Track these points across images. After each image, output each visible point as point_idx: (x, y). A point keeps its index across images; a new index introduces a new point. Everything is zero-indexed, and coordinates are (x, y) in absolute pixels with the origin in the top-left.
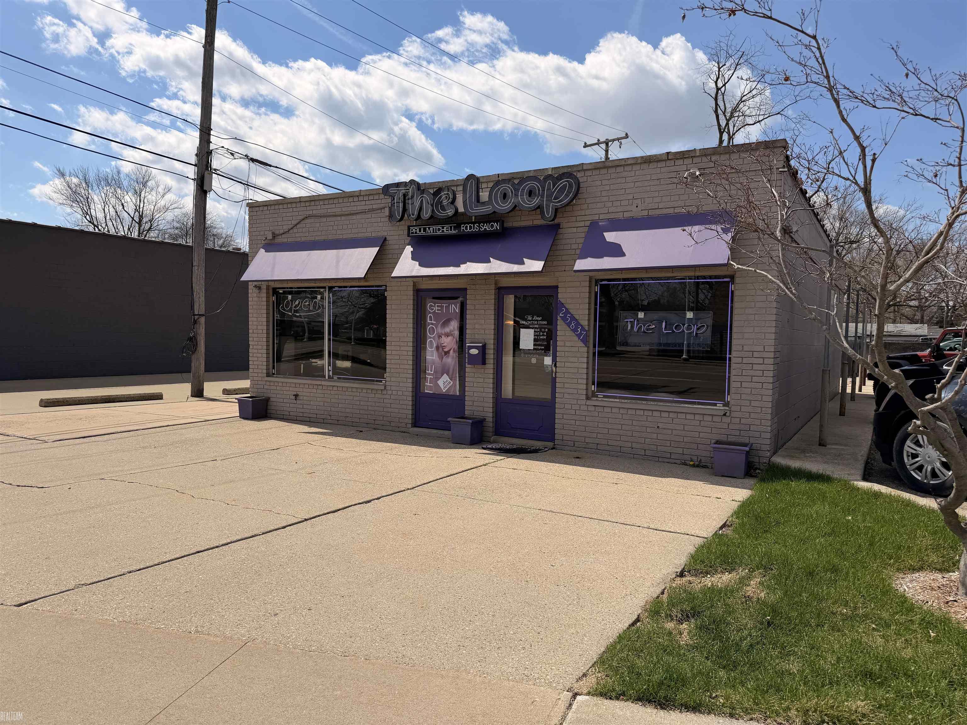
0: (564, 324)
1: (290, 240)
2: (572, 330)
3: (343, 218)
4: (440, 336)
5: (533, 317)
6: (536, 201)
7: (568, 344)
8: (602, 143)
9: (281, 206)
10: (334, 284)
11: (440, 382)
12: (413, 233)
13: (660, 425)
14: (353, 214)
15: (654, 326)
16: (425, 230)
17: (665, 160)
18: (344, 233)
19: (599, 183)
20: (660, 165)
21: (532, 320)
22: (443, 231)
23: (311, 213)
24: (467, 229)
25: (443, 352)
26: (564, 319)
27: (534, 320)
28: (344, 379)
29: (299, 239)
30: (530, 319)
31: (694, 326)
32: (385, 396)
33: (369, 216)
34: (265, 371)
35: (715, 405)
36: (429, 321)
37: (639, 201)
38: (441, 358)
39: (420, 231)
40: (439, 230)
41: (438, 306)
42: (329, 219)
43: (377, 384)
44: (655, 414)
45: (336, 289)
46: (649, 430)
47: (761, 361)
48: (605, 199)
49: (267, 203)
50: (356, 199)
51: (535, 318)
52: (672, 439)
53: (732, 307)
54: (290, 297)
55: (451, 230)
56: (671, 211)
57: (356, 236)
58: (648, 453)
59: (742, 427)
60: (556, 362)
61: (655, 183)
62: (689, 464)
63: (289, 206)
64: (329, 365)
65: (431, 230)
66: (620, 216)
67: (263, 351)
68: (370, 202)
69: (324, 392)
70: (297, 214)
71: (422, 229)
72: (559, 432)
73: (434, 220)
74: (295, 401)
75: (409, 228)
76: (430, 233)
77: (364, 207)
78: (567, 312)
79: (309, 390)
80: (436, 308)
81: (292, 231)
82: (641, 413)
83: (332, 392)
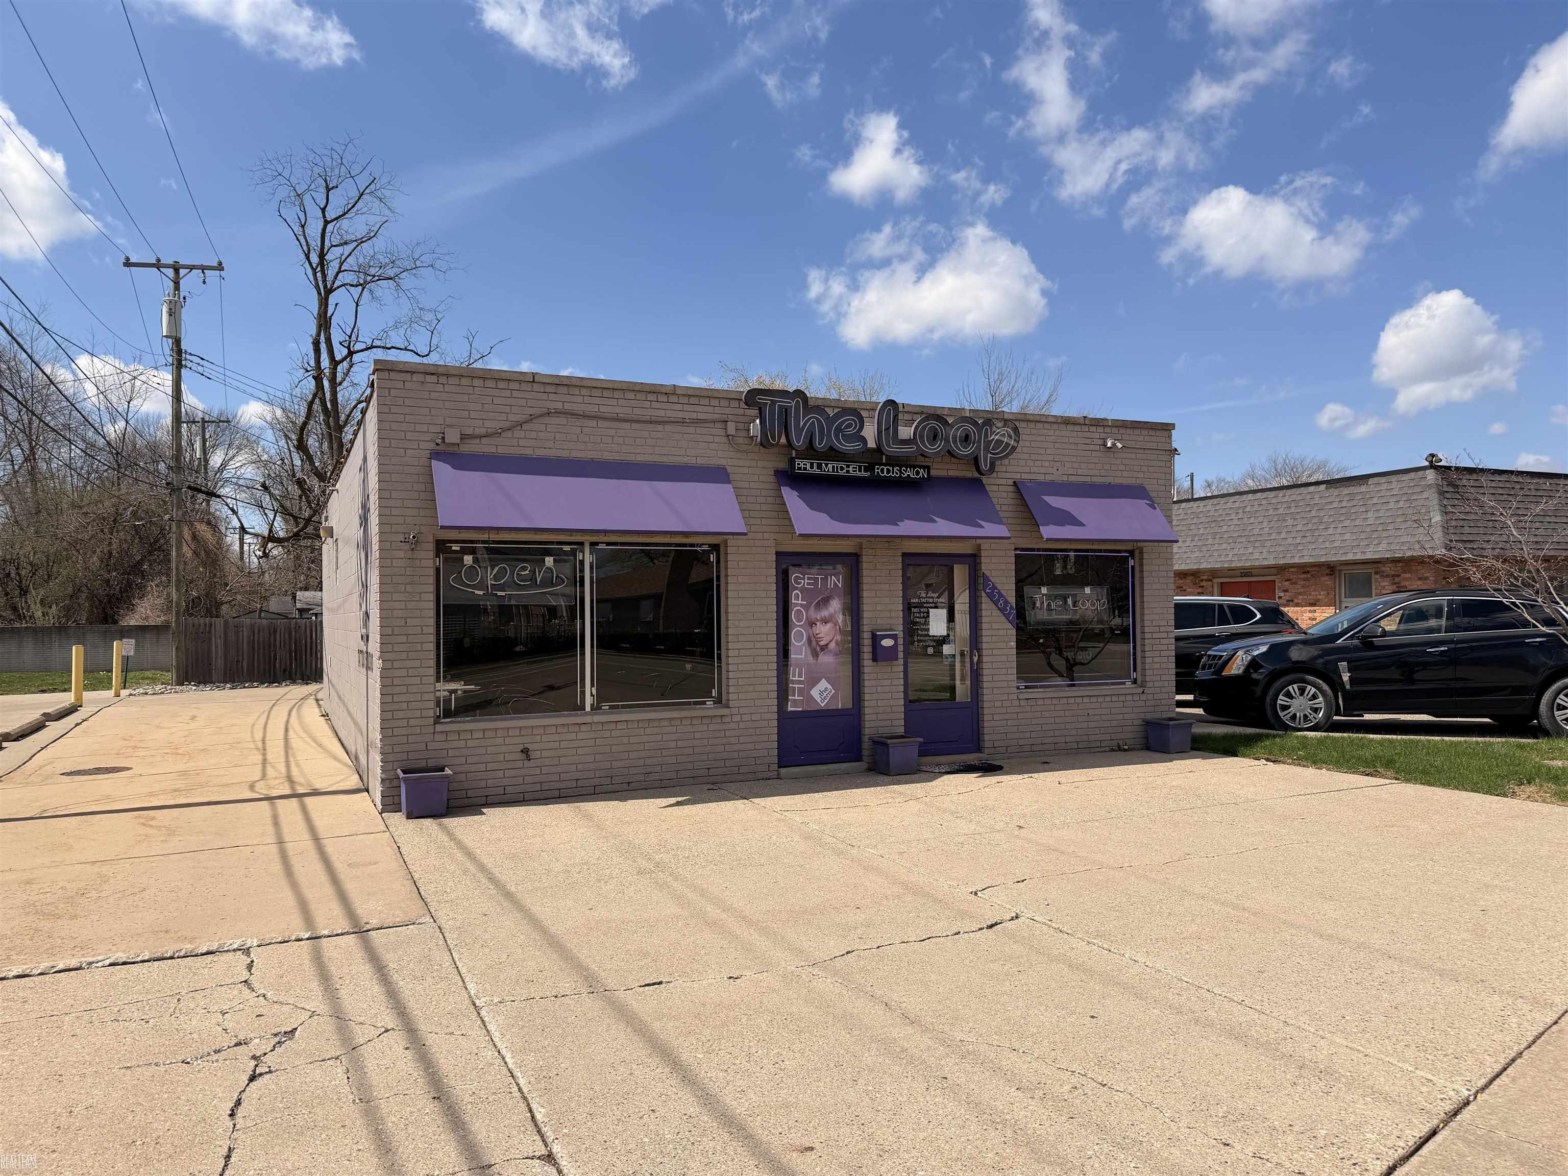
0: (989, 601)
1: (501, 450)
2: (999, 609)
4: (812, 624)
5: (927, 594)
7: (995, 626)
9: (476, 382)
10: (602, 538)
11: (815, 693)
12: (799, 469)
13: (1090, 712)
14: (656, 422)
15: (1061, 603)
16: (819, 466)
17: (1082, 424)
18: (638, 451)
20: (1077, 428)
21: (927, 597)
22: (848, 472)
23: (559, 406)
24: (882, 471)
25: (817, 648)
26: (990, 596)
27: (929, 597)
28: (623, 707)
29: (529, 452)
30: (924, 595)
31: (1097, 601)
32: (728, 726)
33: (691, 430)
35: (1124, 683)
36: (793, 601)
37: (1059, 464)
38: (815, 655)
39: (812, 466)
40: (842, 468)
41: (808, 579)
42: (602, 424)
43: (698, 709)
44: (1086, 700)
45: (609, 546)
46: (1080, 719)
48: (1026, 456)
49: (441, 370)
50: (663, 398)
51: (930, 594)
52: (1102, 726)
55: (860, 470)
56: (1088, 479)
57: (665, 459)
59: (1156, 703)
60: (979, 650)
61: (1072, 447)
62: (1120, 749)
63: (501, 385)
64: (592, 685)
65: (829, 468)
66: (1041, 478)
67: (422, 671)
68: (692, 408)
69: (593, 735)
70: (523, 403)
71: (815, 465)
72: (988, 738)
73: (833, 454)
74: (520, 764)
75: (792, 461)
76: (828, 471)
77: (681, 415)
78: (994, 587)
79: (557, 737)
80: (806, 581)
81: (509, 434)
82: (1073, 700)
83: (615, 733)
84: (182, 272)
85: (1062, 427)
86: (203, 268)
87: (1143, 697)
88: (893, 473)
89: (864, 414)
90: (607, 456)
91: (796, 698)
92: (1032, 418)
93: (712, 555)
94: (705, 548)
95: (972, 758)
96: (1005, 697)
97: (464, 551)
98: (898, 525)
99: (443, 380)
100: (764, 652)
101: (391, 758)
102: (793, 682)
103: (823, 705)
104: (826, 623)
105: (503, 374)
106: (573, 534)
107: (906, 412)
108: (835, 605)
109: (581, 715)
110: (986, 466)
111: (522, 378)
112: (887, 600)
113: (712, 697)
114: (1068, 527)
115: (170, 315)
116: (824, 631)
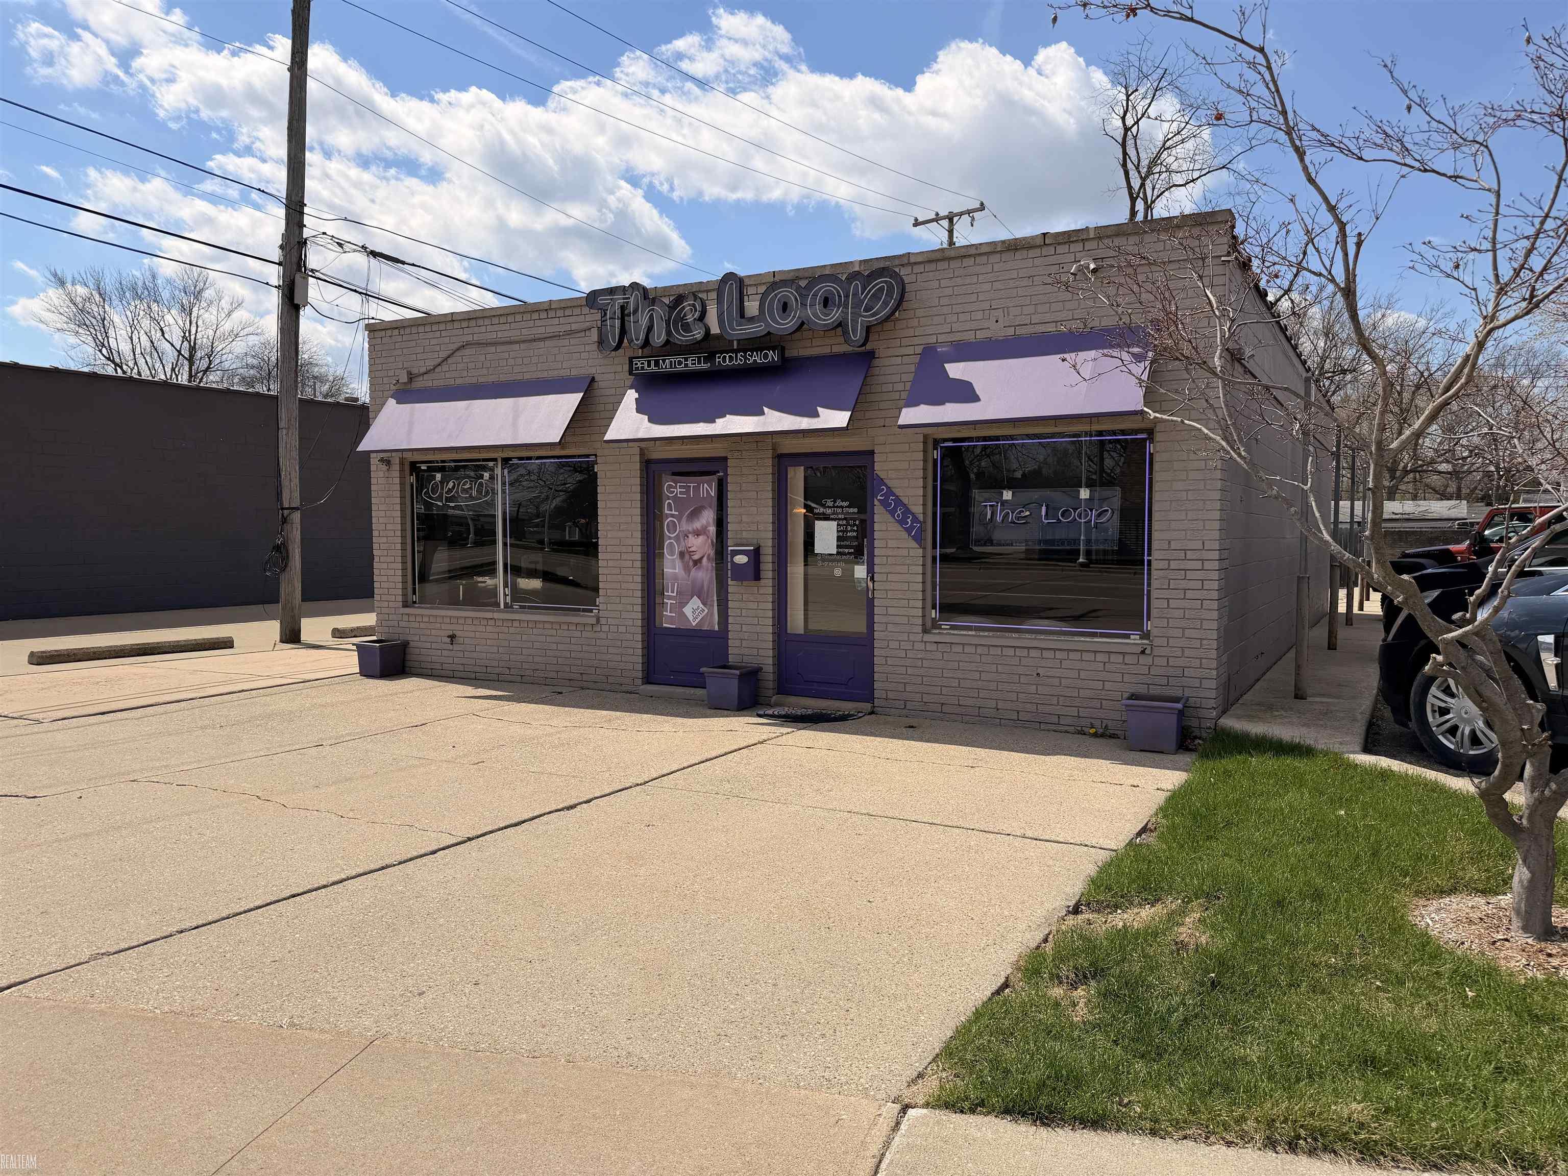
0: (884, 511)
1: (436, 383)
2: (898, 521)
3: (523, 346)
5: (835, 502)
6: (835, 315)
7: (891, 544)
8: (943, 218)
9: (421, 329)
10: (511, 454)
11: (688, 610)
12: (637, 369)
13: (1040, 671)
14: (540, 340)
15: (1028, 513)
16: (657, 364)
17: (1040, 246)
19: (935, 284)
20: (1032, 253)
21: (834, 507)
22: (686, 365)
23: (470, 338)
24: (725, 361)
25: (691, 561)
26: (885, 504)
27: (837, 507)
28: (530, 608)
29: (452, 383)
30: (831, 504)
31: (1091, 510)
32: (597, 635)
33: (566, 342)
34: (400, 598)
36: (667, 512)
37: (999, 313)
38: (687, 569)
39: (649, 366)
40: (680, 363)
41: (681, 487)
42: (500, 348)
43: (582, 616)
44: (1033, 653)
45: (515, 461)
46: (1023, 679)
47: (1198, 565)
48: (945, 310)
49: (399, 324)
50: (543, 315)
51: (839, 503)
52: (1062, 693)
53: (1151, 480)
54: (438, 476)
55: (699, 363)
57: (545, 375)
58: (1022, 715)
59: (1171, 672)
60: (873, 574)
61: (1025, 282)
63: (434, 328)
64: (506, 587)
66: (970, 337)
69: (497, 630)
70: (447, 340)
71: (653, 362)
72: (881, 686)
76: (666, 367)
77: (557, 329)
78: (890, 493)
79: (473, 628)
80: (679, 489)
81: (439, 369)
82: (1011, 652)
83: (512, 630)
84: (955, 219)
85: (1009, 256)
97: (434, 470)
109: (497, 611)
110: (855, 335)
114: (948, 406)
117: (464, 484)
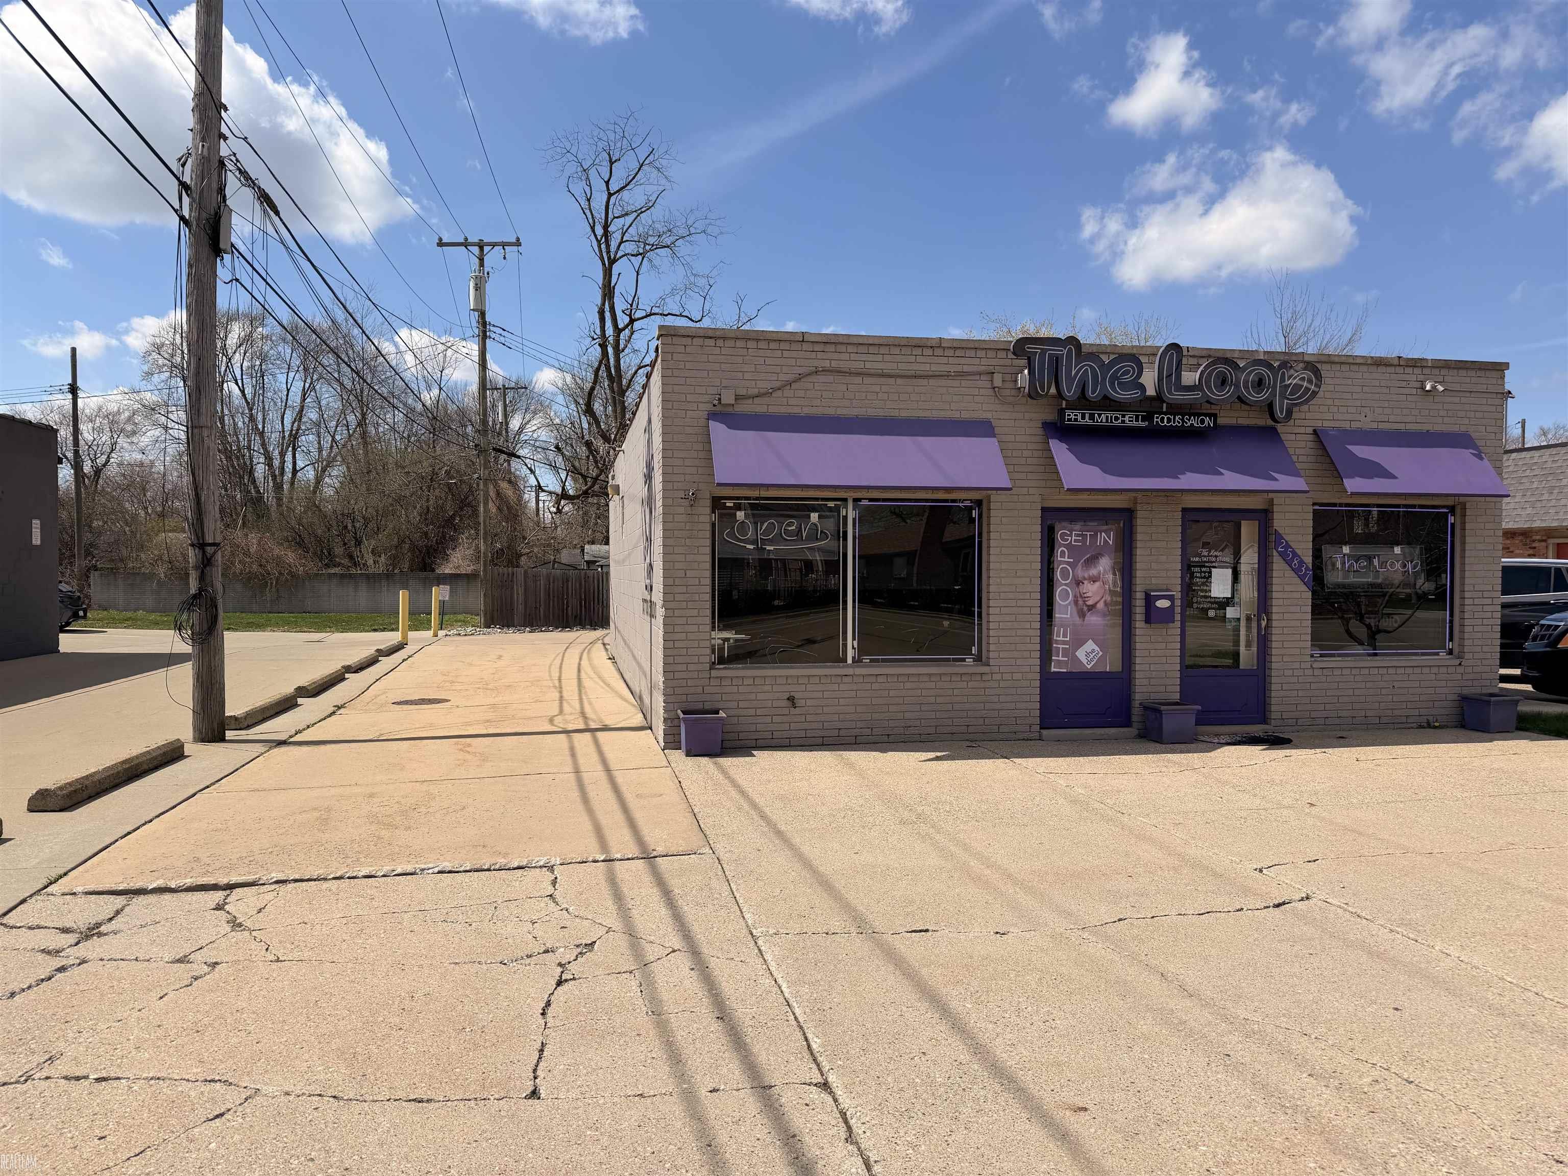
0: (1282, 561)
1: (773, 410)
2: (1294, 570)
3: (899, 381)
4: (1078, 583)
5: (1210, 552)
7: (1287, 588)
9: (751, 344)
10: (865, 494)
11: (1081, 654)
12: (1070, 420)
13: (1396, 684)
14: (921, 377)
15: (1366, 563)
16: (1092, 417)
17: (1395, 366)
18: (902, 407)
20: (1390, 370)
21: (1209, 556)
22: (1123, 422)
23: (827, 364)
24: (1163, 421)
25: (1084, 609)
26: (1283, 555)
27: (1211, 556)
28: (884, 661)
29: (796, 410)
30: (1206, 554)
31: (1408, 563)
32: (987, 684)
33: (956, 383)
35: (1437, 654)
36: (1059, 559)
37: (1367, 410)
38: (1082, 615)
39: (1083, 417)
40: (1117, 419)
41: (1076, 535)
42: (867, 380)
43: (958, 666)
44: (1391, 671)
45: (872, 502)
46: (1383, 691)
47: (1490, 602)
48: (1330, 402)
49: (718, 334)
50: (929, 352)
51: (1213, 553)
52: (1414, 699)
53: (1453, 542)
55: (1137, 420)
56: (1402, 427)
58: (1384, 720)
59: (1475, 677)
60: (1268, 613)
61: (1384, 391)
62: (1429, 726)
63: (773, 345)
64: (854, 639)
65: (1103, 418)
66: (1346, 425)
67: (699, 620)
68: (956, 361)
69: (855, 687)
70: (793, 362)
71: (1087, 416)
72: (1276, 708)
73: (1107, 403)
74: (786, 711)
75: (1061, 412)
76: (1101, 422)
77: (946, 368)
78: (1288, 546)
79: (820, 687)
80: (1073, 538)
81: (779, 393)
82: (1375, 671)
83: (875, 686)
84: (486, 249)
85: (1373, 368)
86: (504, 245)
87: (1460, 670)
88: (1174, 423)
89: (1143, 359)
90: (871, 412)
91: (1060, 658)
92: (1336, 359)
93: (974, 511)
94: (968, 503)
95: (1257, 730)
96: (1297, 665)
97: (738, 507)
98: (1179, 478)
99: (720, 343)
100: (1027, 610)
101: (672, 699)
102: (1057, 642)
103: (1089, 667)
104: (1094, 582)
105: (774, 335)
106: (837, 490)
107: (1191, 356)
108: (1105, 564)
109: (843, 667)
111: (792, 338)
112: (1164, 558)
113: (973, 655)
114: (1376, 480)
115: (476, 290)
116: (1092, 590)
117: (788, 525)
